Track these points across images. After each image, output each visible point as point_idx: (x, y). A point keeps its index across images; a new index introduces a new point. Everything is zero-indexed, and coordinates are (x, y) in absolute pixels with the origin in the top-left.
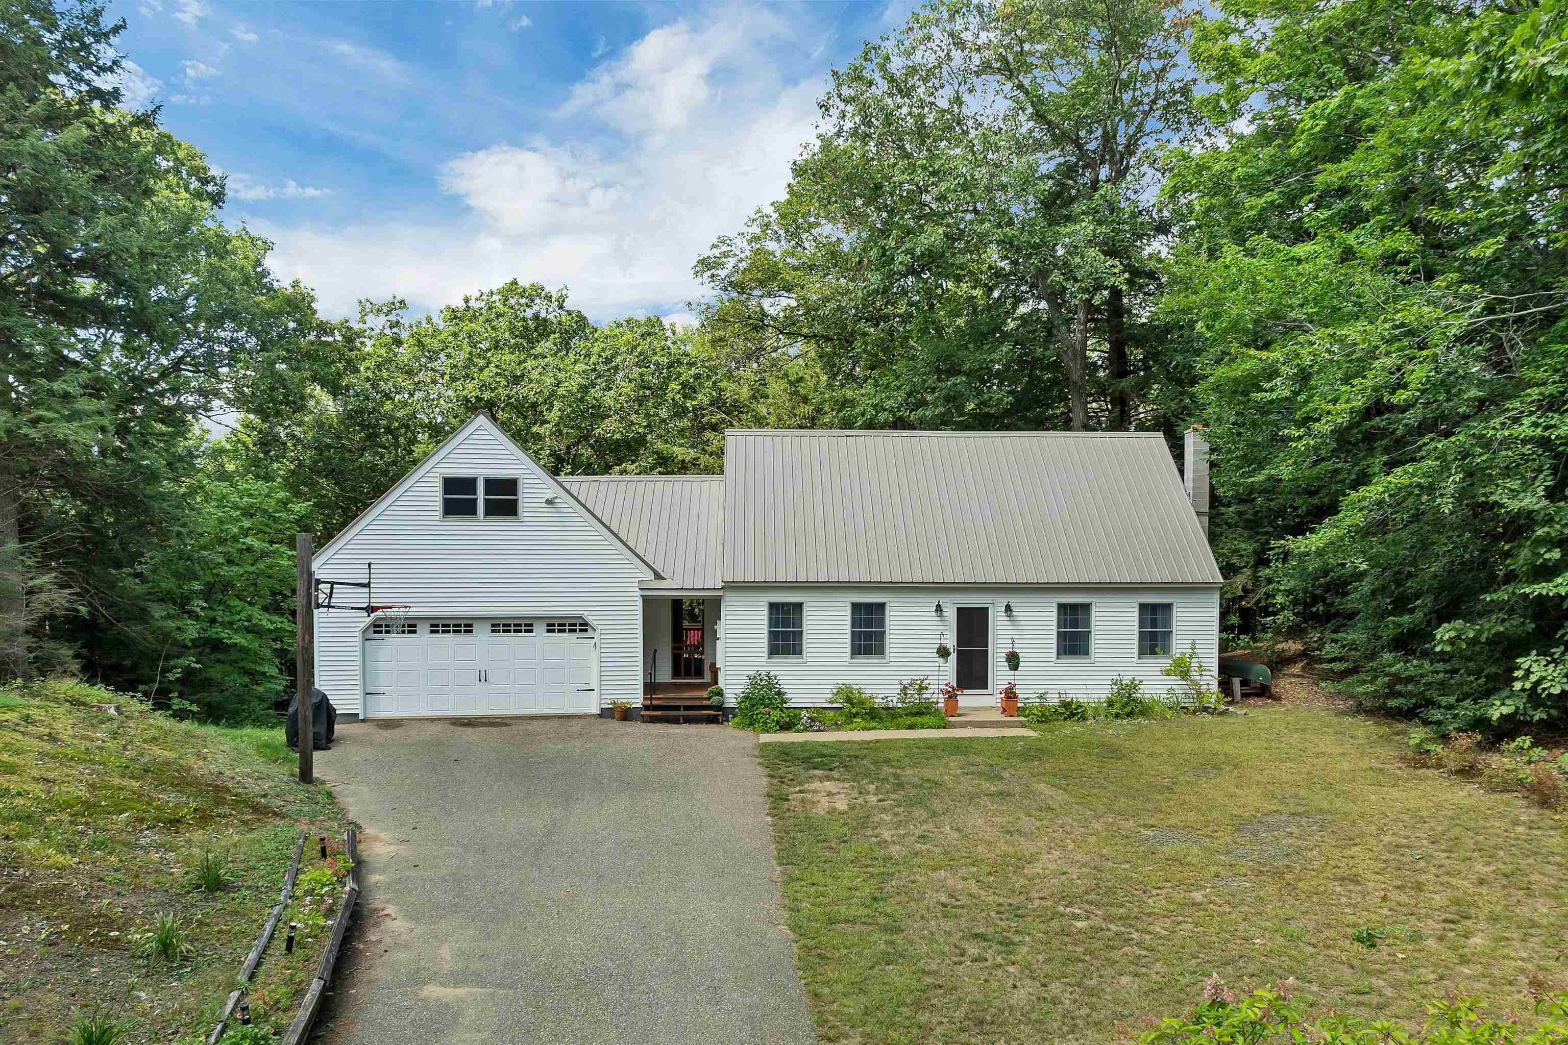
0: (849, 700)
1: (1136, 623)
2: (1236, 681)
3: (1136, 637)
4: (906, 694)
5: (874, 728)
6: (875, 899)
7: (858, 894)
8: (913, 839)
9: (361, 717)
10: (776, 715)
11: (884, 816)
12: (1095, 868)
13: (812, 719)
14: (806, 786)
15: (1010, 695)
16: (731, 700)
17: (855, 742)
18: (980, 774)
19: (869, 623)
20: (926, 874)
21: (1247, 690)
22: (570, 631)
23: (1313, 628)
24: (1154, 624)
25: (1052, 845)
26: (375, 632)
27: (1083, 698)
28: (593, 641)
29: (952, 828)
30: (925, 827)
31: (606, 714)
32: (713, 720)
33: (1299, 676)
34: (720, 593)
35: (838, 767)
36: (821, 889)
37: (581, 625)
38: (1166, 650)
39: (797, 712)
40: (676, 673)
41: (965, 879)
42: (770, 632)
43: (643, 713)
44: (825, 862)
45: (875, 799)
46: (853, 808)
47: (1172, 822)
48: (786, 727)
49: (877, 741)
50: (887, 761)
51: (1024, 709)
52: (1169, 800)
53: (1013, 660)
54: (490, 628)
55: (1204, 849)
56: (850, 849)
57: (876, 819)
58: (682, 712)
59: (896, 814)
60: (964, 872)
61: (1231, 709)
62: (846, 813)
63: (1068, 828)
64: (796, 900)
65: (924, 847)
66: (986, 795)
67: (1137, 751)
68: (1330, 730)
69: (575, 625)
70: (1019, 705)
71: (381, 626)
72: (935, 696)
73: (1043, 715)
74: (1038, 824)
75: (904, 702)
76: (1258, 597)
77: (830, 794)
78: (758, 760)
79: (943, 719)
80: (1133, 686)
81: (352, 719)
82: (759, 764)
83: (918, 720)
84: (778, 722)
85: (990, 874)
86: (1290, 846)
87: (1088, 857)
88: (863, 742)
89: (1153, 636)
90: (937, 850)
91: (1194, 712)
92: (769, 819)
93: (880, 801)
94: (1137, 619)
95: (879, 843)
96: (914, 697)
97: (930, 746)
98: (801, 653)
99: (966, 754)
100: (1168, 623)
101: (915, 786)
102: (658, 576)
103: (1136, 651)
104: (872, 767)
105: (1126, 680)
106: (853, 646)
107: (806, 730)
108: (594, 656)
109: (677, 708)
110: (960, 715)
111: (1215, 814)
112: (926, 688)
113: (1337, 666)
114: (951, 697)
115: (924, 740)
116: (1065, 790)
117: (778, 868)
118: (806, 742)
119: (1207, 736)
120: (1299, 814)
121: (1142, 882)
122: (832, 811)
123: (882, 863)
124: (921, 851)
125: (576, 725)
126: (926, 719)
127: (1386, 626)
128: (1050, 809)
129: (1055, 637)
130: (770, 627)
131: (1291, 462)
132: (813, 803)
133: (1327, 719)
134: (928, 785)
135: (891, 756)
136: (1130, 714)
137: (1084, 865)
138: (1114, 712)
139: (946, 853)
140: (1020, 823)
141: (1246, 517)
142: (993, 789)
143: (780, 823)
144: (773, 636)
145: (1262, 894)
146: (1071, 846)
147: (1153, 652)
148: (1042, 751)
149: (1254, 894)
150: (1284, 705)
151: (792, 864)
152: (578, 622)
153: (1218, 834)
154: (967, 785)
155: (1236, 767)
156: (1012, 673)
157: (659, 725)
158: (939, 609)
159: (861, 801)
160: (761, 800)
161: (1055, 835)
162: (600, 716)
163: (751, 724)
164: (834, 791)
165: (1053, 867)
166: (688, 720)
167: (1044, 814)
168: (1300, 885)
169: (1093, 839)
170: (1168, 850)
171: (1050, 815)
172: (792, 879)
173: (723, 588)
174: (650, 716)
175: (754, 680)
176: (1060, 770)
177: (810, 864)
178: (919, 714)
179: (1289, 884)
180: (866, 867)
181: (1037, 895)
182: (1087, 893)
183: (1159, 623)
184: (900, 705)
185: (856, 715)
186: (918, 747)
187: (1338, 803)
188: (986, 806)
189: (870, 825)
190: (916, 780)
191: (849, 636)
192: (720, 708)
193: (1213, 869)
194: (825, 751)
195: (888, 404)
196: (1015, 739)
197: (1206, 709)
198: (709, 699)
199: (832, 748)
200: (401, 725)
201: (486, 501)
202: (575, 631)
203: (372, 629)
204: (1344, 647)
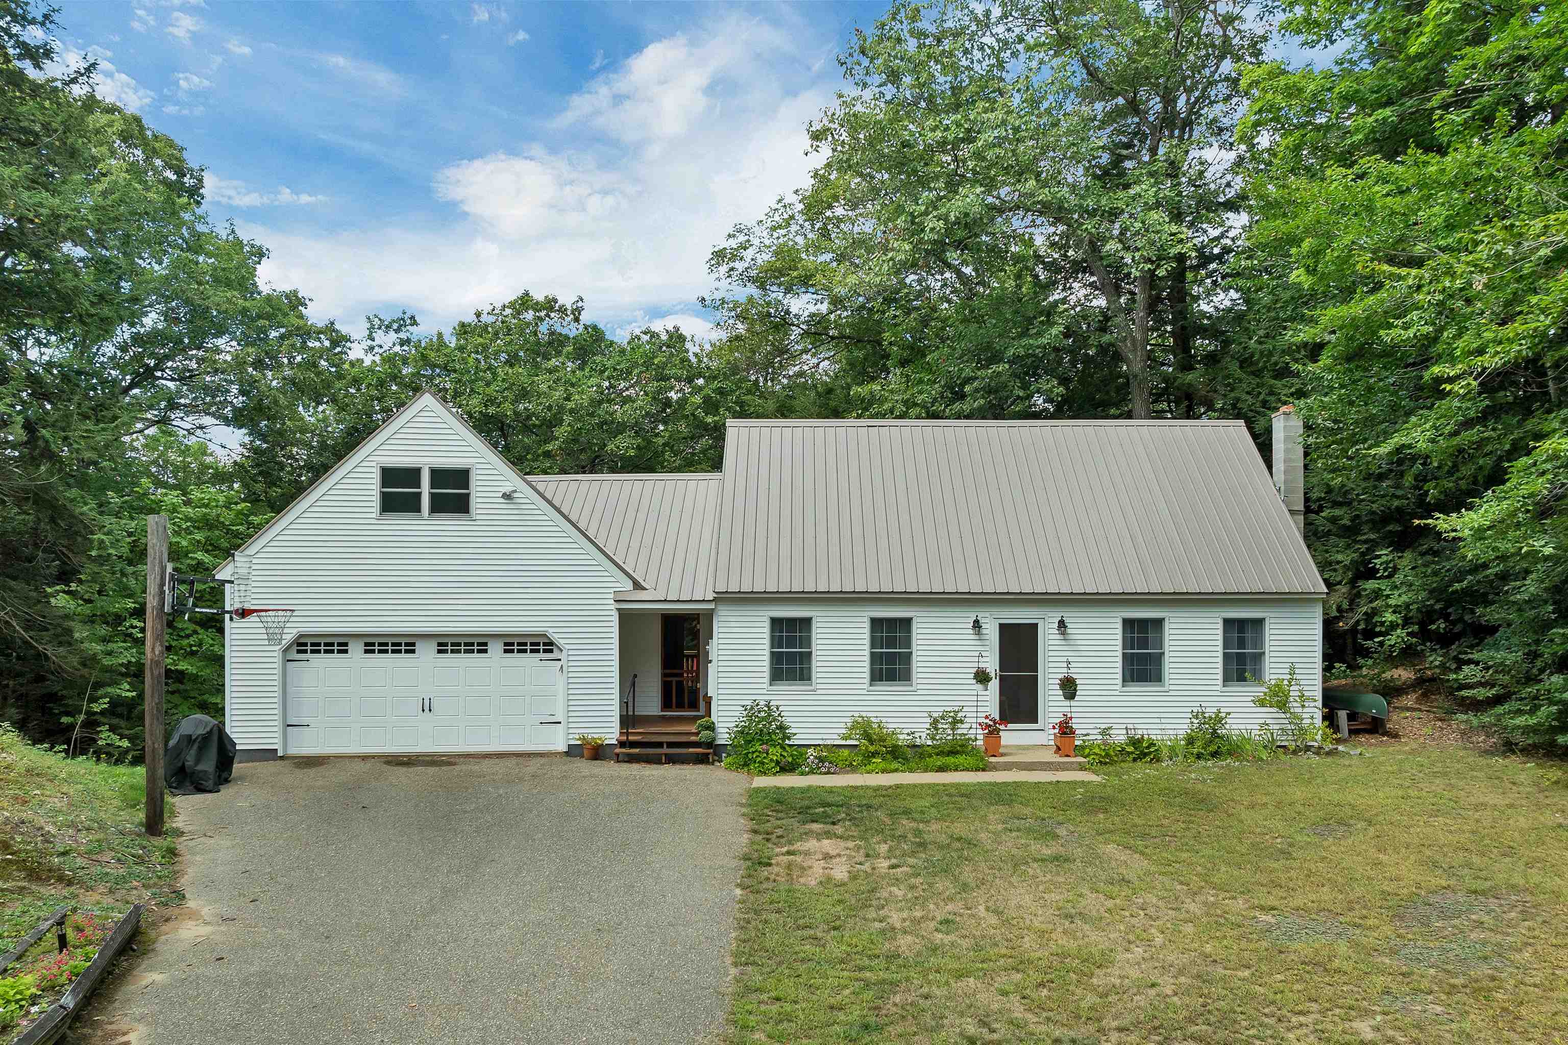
0: (867, 736)
1: (1220, 643)
2: (1342, 715)
3: (1220, 660)
4: (936, 729)
5: (896, 770)
6: (866, 1027)
7: (841, 1016)
8: (932, 925)
9: (280, 754)
10: (775, 753)
11: (894, 889)
12: (1199, 976)
13: (821, 760)
14: (797, 846)
15: (1065, 729)
16: (723, 737)
17: (868, 787)
18: (1029, 830)
19: (891, 643)
20: (947, 983)
21: (1356, 725)
22: (532, 651)
23: (1433, 650)
24: (1242, 644)
25: (1131, 937)
26: (299, 652)
27: (1155, 734)
28: (559, 664)
29: (987, 909)
30: (950, 907)
31: (573, 752)
32: (702, 760)
33: (1414, 710)
34: (712, 606)
35: (844, 820)
36: (788, 1007)
37: (545, 644)
38: (1258, 676)
39: (804, 750)
40: (666, 704)
41: (1005, 993)
42: (772, 653)
43: (618, 750)
44: (803, 961)
45: (886, 864)
46: (854, 877)
47: (1299, 901)
48: (786, 768)
49: (898, 786)
50: (907, 812)
51: (1083, 748)
52: (1288, 869)
53: (1069, 687)
54: (436, 648)
55: (1355, 945)
56: (841, 941)
57: (885, 894)
58: (665, 750)
59: (913, 887)
60: (1001, 981)
61: (1341, 748)
62: (844, 884)
63: (1151, 911)
64: (745, 1027)
65: (948, 939)
66: (1035, 860)
67: (1233, 800)
68: (1480, 774)
69: (538, 644)
70: (1077, 743)
71: (305, 645)
72: (973, 731)
73: (1107, 755)
74: (1110, 904)
75: (933, 739)
76: (1356, 617)
77: (827, 857)
78: (744, 810)
79: (982, 759)
80: (1218, 720)
81: (268, 755)
82: (743, 815)
83: (951, 760)
84: (778, 763)
85: (1041, 985)
86: (1484, 943)
87: (1185, 958)
88: (877, 789)
89: (1241, 658)
90: (965, 943)
91: (1295, 752)
92: (738, 892)
93: (893, 867)
94: (1220, 637)
95: (883, 932)
96: (946, 733)
97: (965, 793)
98: (809, 679)
99: (1010, 803)
100: (1259, 641)
101: (941, 847)
102: (637, 586)
103: (1220, 677)
104: (888, 821)
105: (1210, 711)
106: (872, 671)
107: (812, 772)
108: (561, 683)
109: (660, 745)
110: (1002, 755)
111: (1359, 891)
112: (962, 722)
113: (1482, 693)
114: (992, 732)
115: (957, 786)
116: (1142, 853)
117: (733, 971)
118: (809, 787)
119: (1319, 781)
120: (1483, 893)
121: (1273, 1002)
122: (827, 881)
123: (883, 965)
124: (943, 945)
125: (533, 766)
126: (960, 759)
127: (1552, 641)
128: (1125, 881)
129: (1119, 659)
130: (772, 647)
131: (1427, 426)
132: (803, 869)
133: (1470, 760)
134: (958, 845)
135: (913, 806)
136: (1215, 754)
137: (1181, 972)
138: (1195, 751)
139: (978, 948)
140: (1084, 903)
141: (1343, 522)
142: (1047, 852)
143: (752, 897)
144: (776, 658)
145: (1467, 1026)
146: (1159, 940)
147: (1241, 678)
148: (1109, 800)
149: (1454, 1026)
150: (1406, 744)
151: (754, 963)
152: (541, 641)
153: (1370, 922)
154: (1010, 844)
155: (1370, 823)
156: (1067, 703)
157: (635, 766)
158: (977, 625)
159: (867, 867)
160: (734, 863)
161: (1134, 921)
162: (567, 754)
163: (746, 765)
164: (833, 853)
165: (1134, 973)
166: (672, 760)
167: (1116, 889)
168: (1523, 1011)
169: (1189, 929)
170: (1301, 947)
171: (1126, 891)
172: (749, 990)
173: (715, 600)
174: (628, 755)
175: (751, 712)
176: (1136, 826)
177: (780, 964)
178: (953, 753)
179: (1504, 1009)
180: (861, 969)
181: (1115, 1024)
182: (1191, 1021)
183: (1249, 642)
184: (929, 743)
185: (874, 754)
186: (950, 795)
187: (1535, 876)
188: (1035, 877)
189: (874, 903)
190: (943, 839)
191: (867, 658)
192: (710, 744)
193: (1380, 981)
194: (830, 799)
195: (919, 399)
196: (1073, 784)
197: (1308, 748)
198: (697, 734)
199: (839, 795)
200: (322, 764)
201: (433, 496)
202: (538, 651)
203: (295, 648)
204: (1487, 668)
